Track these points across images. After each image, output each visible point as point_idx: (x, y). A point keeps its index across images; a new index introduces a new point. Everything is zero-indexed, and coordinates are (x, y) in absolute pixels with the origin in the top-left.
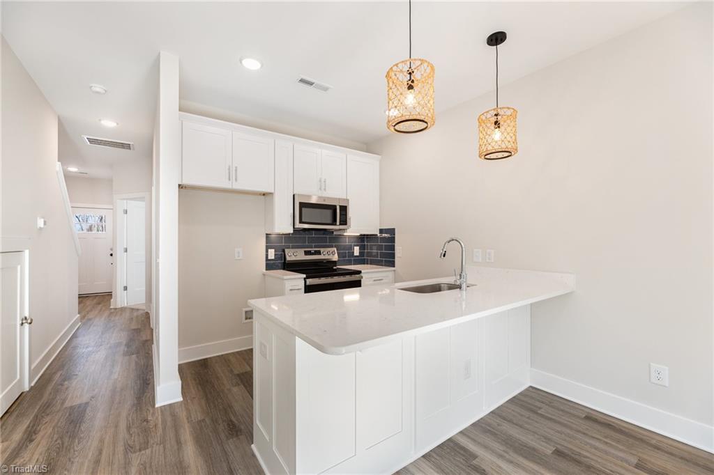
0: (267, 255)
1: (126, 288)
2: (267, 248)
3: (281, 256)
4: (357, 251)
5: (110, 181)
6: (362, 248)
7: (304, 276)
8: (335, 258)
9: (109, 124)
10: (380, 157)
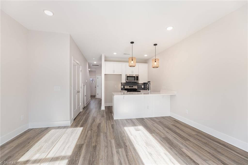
0: (121, 87)
1: (98, 94)
2: (121, 85)
3: (124, 87)
4: (143, 87)
5: (95, 71)
6: (144, 86)
7: (127, 91)
8: (137, 88)
9: (95, 63)
10: (148, 64)
